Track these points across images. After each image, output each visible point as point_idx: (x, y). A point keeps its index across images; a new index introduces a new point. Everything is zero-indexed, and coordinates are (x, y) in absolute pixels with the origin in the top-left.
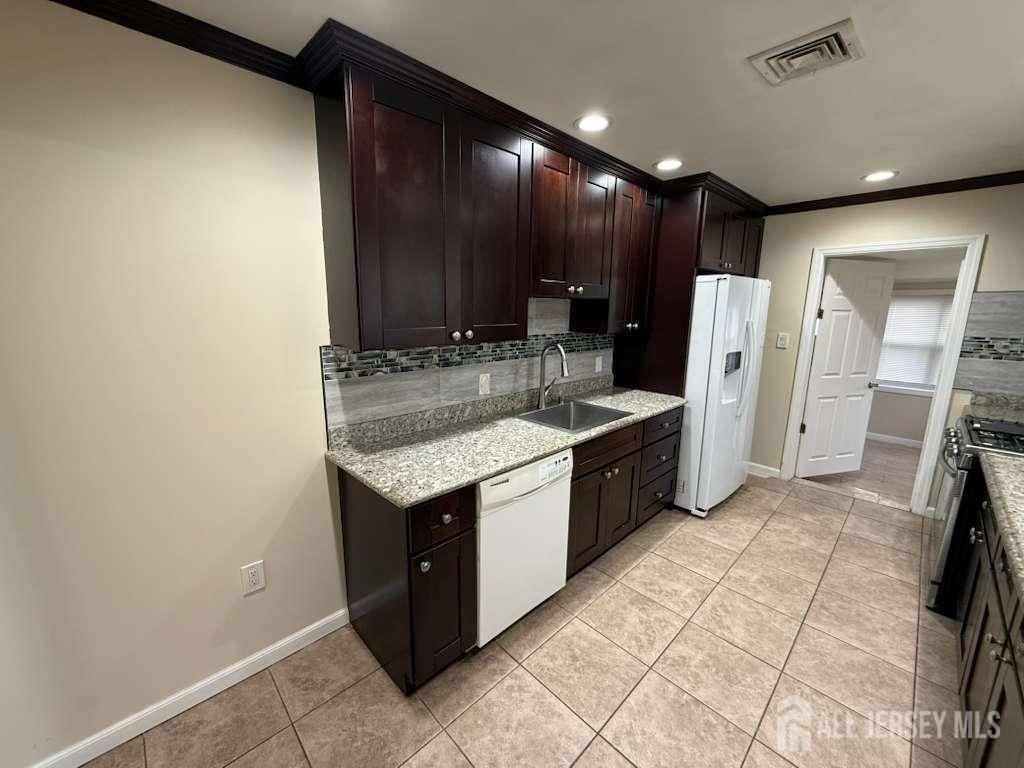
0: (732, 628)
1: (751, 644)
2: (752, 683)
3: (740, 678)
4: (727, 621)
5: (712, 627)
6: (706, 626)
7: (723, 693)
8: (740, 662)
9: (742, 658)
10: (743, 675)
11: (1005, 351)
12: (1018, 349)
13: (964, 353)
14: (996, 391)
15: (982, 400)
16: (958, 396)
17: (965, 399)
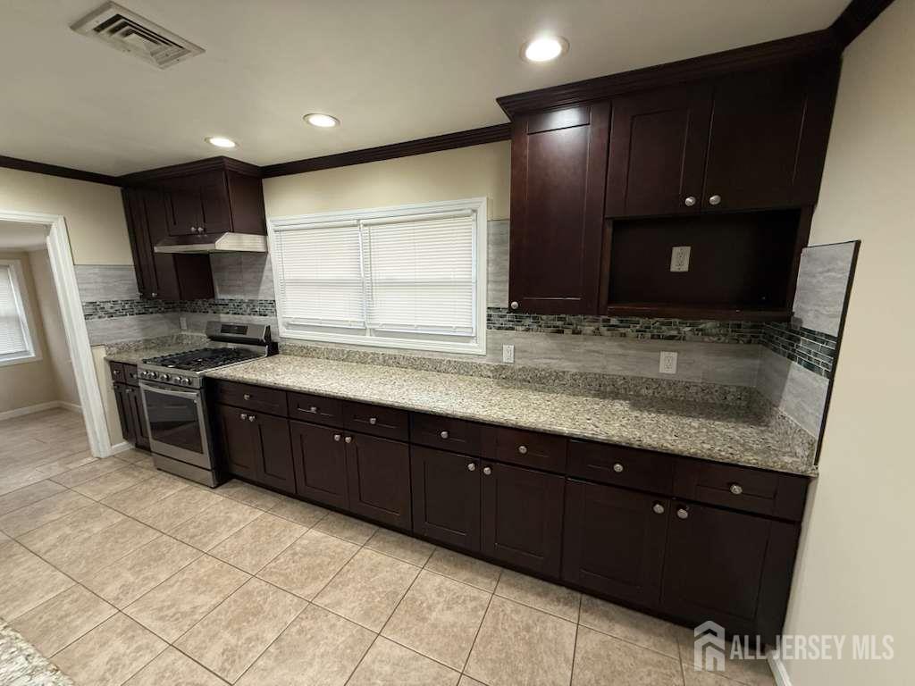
0: (196, 604)
1: (220, 592)
2: (263, 597)
3: (255, 605)
4: (186, 608)
5: (189, 623)
6: (186, 628)
7: (270, 619)
8: (238, 603)
9: (235, 601)
10: (254, 602)
11: (112, 311)
12: (118, 307)
13: (87, 316)
14: (119, 341)
15: (114, 350)
16: (94, 351)
17: (102, 353)
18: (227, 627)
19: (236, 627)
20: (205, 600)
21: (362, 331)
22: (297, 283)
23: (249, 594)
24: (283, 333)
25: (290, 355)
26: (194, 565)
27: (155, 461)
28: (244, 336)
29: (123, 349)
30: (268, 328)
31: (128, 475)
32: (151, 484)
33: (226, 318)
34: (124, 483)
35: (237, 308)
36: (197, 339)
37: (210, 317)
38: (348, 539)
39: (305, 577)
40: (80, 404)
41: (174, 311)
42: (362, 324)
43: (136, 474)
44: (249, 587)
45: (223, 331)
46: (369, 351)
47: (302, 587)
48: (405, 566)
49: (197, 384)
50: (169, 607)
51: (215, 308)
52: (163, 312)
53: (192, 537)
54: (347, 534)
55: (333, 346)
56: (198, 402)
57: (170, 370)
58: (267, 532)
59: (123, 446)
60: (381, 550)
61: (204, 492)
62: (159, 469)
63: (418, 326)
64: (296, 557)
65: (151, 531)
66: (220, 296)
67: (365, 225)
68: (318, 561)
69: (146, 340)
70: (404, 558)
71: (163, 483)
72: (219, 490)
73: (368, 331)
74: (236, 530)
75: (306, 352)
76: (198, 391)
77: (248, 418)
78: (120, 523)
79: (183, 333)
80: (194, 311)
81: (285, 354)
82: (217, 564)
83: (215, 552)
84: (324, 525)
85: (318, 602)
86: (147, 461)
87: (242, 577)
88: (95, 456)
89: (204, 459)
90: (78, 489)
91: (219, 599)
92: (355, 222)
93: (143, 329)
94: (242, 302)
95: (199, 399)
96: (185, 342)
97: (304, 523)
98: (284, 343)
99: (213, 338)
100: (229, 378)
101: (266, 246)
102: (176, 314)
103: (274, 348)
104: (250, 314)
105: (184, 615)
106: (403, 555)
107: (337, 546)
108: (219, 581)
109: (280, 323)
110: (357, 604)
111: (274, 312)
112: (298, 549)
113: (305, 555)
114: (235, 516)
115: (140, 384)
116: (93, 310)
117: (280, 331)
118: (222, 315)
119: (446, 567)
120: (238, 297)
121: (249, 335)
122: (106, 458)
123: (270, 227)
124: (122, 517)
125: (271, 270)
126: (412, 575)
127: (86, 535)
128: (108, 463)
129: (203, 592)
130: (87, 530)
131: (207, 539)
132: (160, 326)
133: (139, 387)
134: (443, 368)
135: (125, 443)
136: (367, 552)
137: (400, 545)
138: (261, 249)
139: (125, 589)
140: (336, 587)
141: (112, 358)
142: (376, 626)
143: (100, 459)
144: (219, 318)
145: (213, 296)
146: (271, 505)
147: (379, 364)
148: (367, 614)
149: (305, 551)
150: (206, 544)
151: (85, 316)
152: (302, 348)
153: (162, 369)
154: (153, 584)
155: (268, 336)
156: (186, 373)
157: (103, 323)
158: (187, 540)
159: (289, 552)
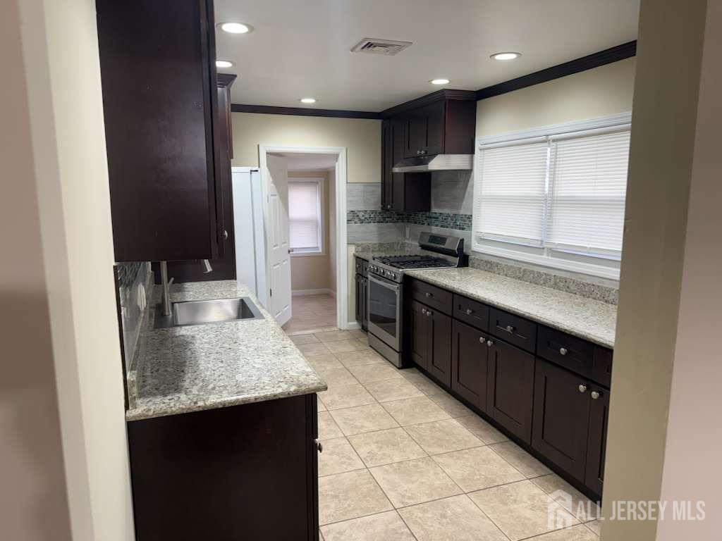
11: (363, 218)
12: (367, 216)
13: (349, 221)
14: (364, 242)
15: (360, 249)
16: (350, 248)
17: (353, 250)
18: (375, 443)
19: (380, 445)
20: (369, 426)
21: (539, 250)
22: (496, 200)
23: (395, 434)
24: (476, 247)
25: (477, 268)
26: (370, 406)
27: (369, 340)
28: (443, 246)
29: (366, 249)
30: (462, 241)
31: (352, 345)
32: (363, 353)
33: (436, 230)
34: (348, 348)
35: (445, 221)
36: (413, 247)
37: (425, 228)
38: (477, 436)
39: (433, 441)
40: (336, 291)
41: (403, 222)
42: (539, 243)
43: (357, 345)
44: (397, 431)
45: (430, 241)
46: (543, 271)
47: (429, 446)
48: (513, 470)
49: (399, 280)
50: (350, 420)
51: (429, 220)
52: (395, 222)
53: (374, 391)
54: (479, 432)
55: (511, 263)
56: (398, 293)
57: (387, 267)
58: (421, 407)
59: (354, 324)
60: (500, 453)
61: (392, 369)
62: (371, 346)
63: (591, 248)
64: (434, 430)
65: (354, 379)
66: (434, 210)
67: (554, 141)
68: (448, 438)
69: (380, 244)
70: (517, 466)
71: (370, 355)
72: (401, 371)
73: (545, 250)
74: (403, 398)
75: (491, 266)
76: (398, 285)
77: (426, 312)
78: (341, 369)
79: (406, 241)
80: (416, 223)
81: (473, 267)
82: (383, 411)
83: (384, 404)
84: (465, 420)
85: (434, 458)
86: (365, 339)
87: (395, 424)
88: (338, 327)
89: (395, 342)
90: (325, 344)
91: (377, 428)
92: (544, 138)
93: (380, 234)
94: (448, 216)
95: (399, 291)
96: (406, 249)
97: (450, 413)
98: (473, 256)
99: (423, 247)
100: (419, 277)
101: (472, 165)
102: (403, 224)
103: (464, 260)
104: (452, 228)
105: (356, 427)
106: (516, 464)
107: (467, 436)
108: (381, 420)
109: (473, 238)
110: (460, 472)
111: (470, 226)
112: (437, 425)
113: (440, 431)
114: (405, 390)
115: (369, 277)
116: (353, 216)
117: (473, 245)
118: (433, 227)
119: (551, 487)
120: (446, 211)
121: (447, 246)
122: (344, 331)
123: (478, 145)
124: (342, 367)
125: (473, 187)
126: (516, 478)
127: (323, 369)
128: (344, 334)
129: (370, 421)
130: (324, 367)
131: (383, 396)
132: (391, 233)
133: (367, 278)
134: (611, 298)
135: (356, 323)
136: (489, 450)
137: (518, 457)
138: (466, 166)
139: (333, 402)
140: (452, 457)
141: (357, 254)
142: (466, 489)
143: (341, 330)
144: (431, 229)
145: (429, 209)
146: (432, 393)
147: (551, 286)
148: (464, 480)
149: (441, 428)
150: (381, 398)
151: (348, 221)
152: (487, 262)
153: (381, 265)
154: (346, 406)
155: (461, 248)
156: (394, 269)
157: (357, 227)
158: (371, 392)
159: (431, 425)
